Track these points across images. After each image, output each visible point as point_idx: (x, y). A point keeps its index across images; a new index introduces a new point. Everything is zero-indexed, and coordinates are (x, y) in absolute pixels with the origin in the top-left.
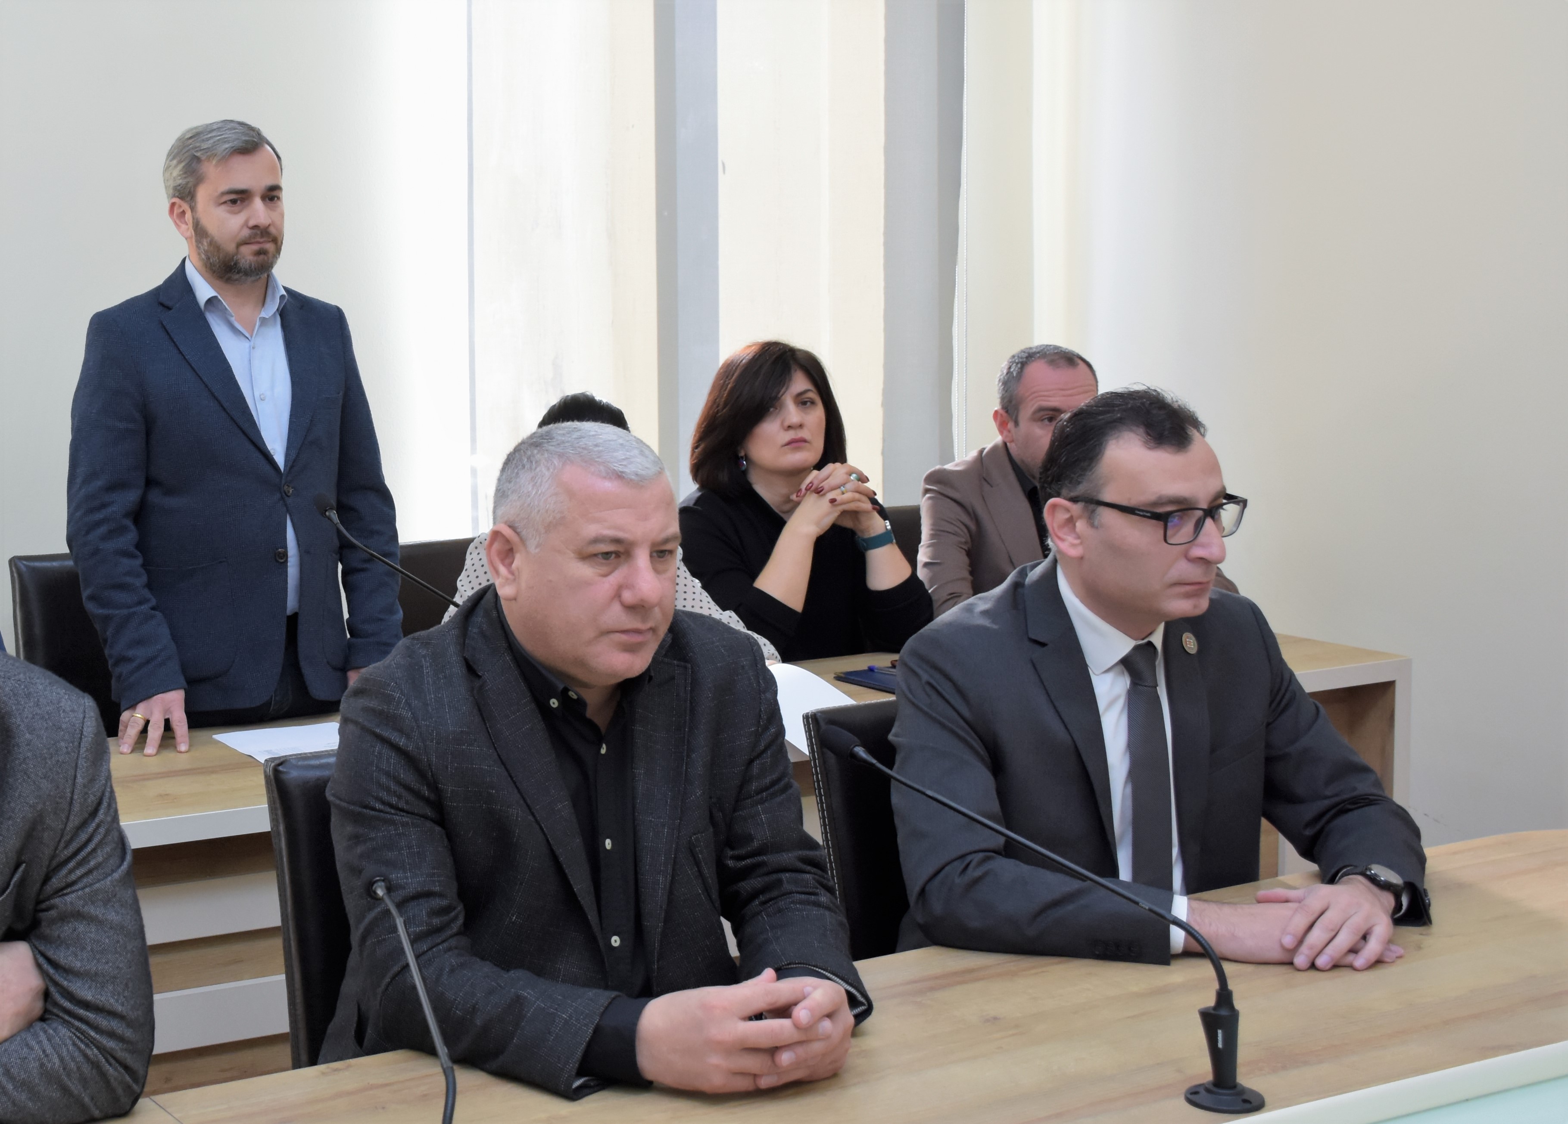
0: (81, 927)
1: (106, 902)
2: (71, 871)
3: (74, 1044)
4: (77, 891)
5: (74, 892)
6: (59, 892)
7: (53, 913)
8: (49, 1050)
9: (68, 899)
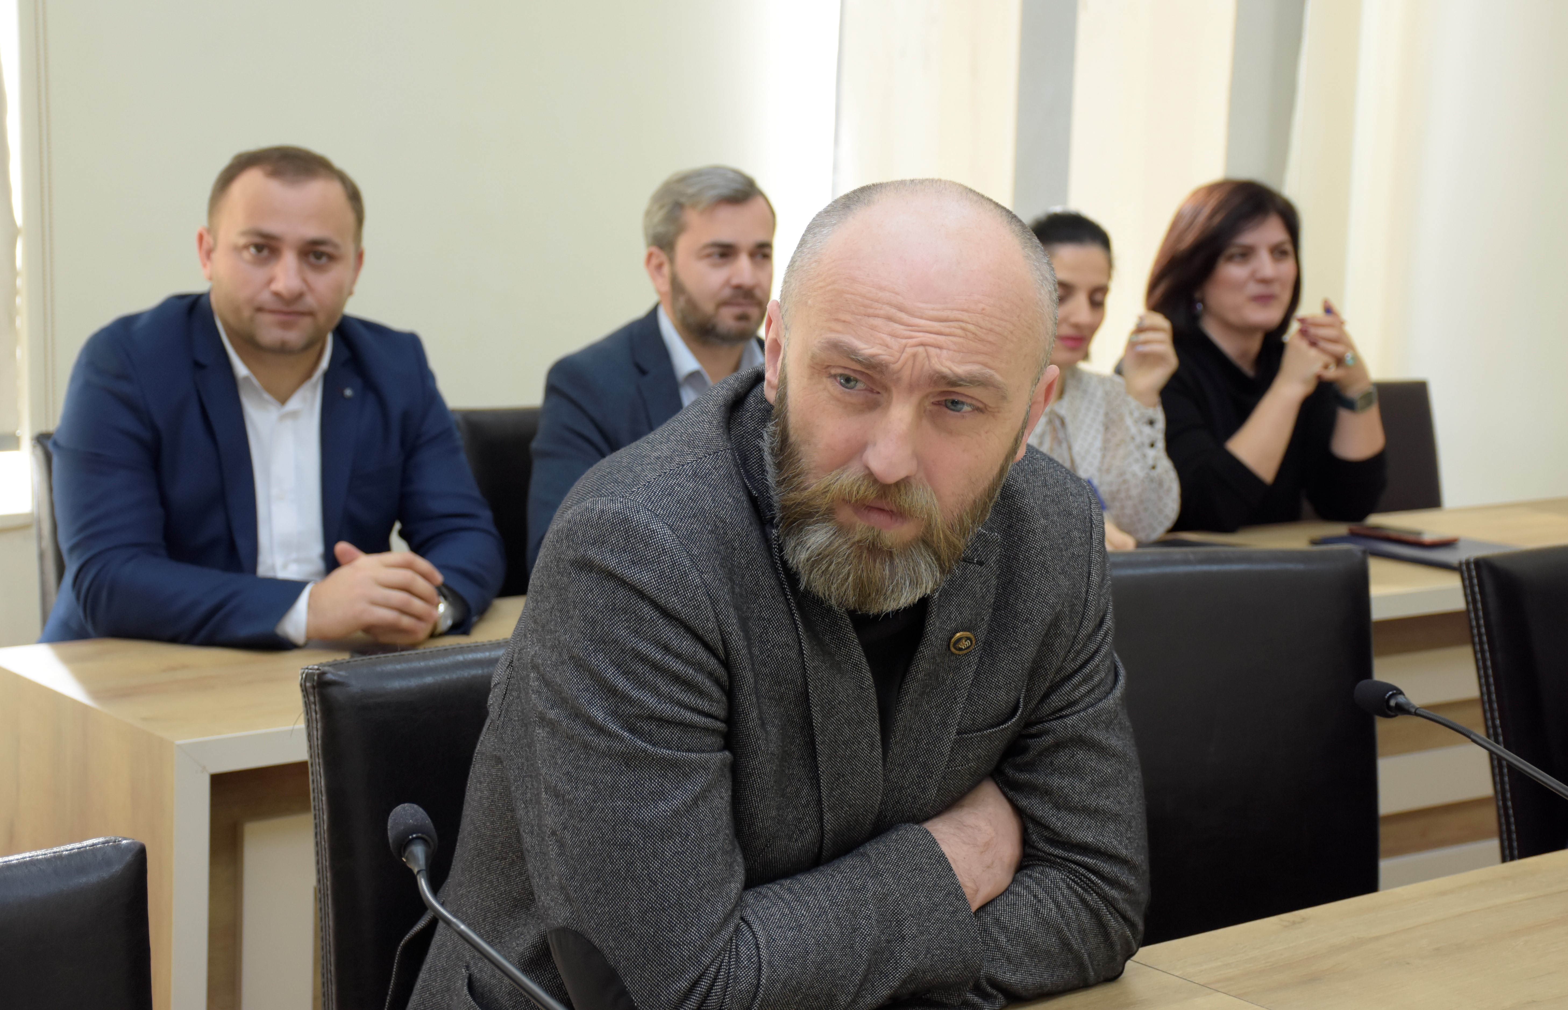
0: (1080, 755)
1: (1108, 725)
2: (1076, 687)
3: (1069, 887)
4: (1079, 712)
5: (1074, 714)
6: (1058, 713)
7: (1049, 740)
8: (1041, 895)
9: (1069, 721)
